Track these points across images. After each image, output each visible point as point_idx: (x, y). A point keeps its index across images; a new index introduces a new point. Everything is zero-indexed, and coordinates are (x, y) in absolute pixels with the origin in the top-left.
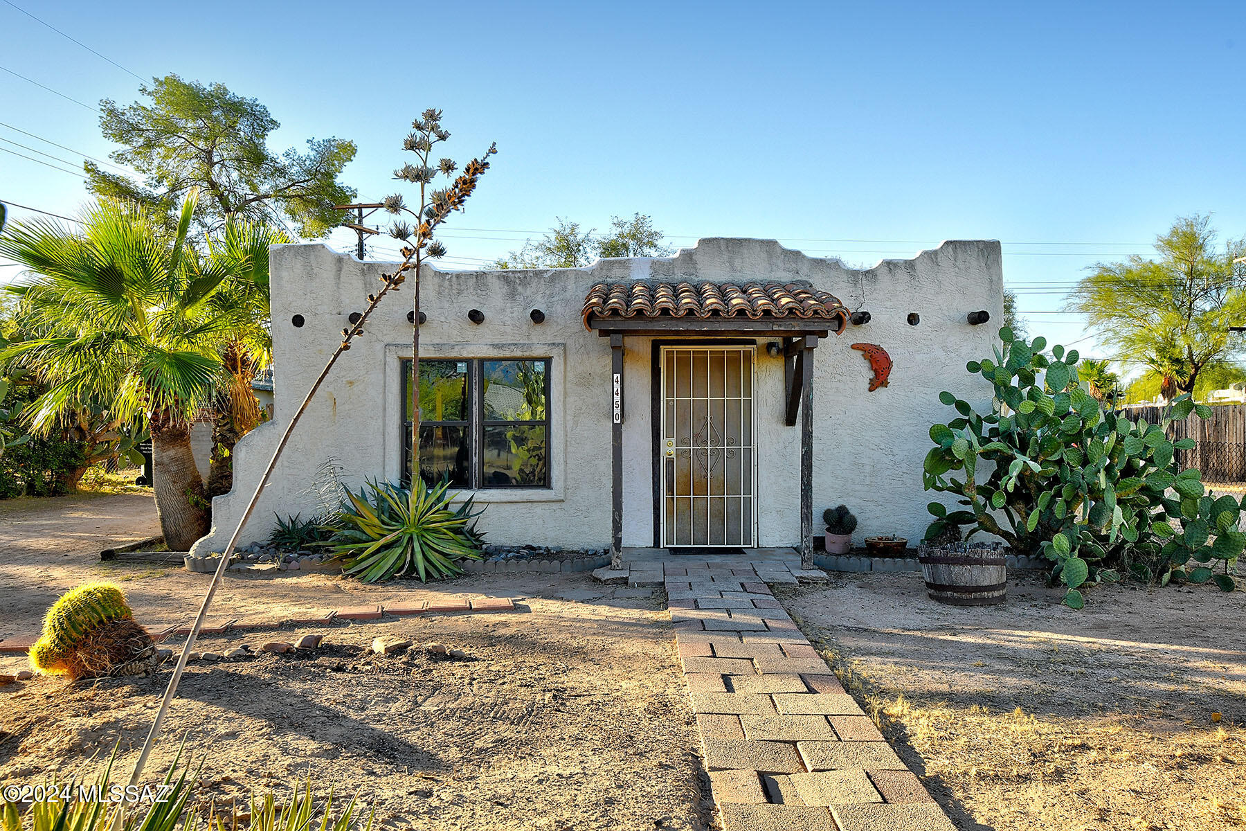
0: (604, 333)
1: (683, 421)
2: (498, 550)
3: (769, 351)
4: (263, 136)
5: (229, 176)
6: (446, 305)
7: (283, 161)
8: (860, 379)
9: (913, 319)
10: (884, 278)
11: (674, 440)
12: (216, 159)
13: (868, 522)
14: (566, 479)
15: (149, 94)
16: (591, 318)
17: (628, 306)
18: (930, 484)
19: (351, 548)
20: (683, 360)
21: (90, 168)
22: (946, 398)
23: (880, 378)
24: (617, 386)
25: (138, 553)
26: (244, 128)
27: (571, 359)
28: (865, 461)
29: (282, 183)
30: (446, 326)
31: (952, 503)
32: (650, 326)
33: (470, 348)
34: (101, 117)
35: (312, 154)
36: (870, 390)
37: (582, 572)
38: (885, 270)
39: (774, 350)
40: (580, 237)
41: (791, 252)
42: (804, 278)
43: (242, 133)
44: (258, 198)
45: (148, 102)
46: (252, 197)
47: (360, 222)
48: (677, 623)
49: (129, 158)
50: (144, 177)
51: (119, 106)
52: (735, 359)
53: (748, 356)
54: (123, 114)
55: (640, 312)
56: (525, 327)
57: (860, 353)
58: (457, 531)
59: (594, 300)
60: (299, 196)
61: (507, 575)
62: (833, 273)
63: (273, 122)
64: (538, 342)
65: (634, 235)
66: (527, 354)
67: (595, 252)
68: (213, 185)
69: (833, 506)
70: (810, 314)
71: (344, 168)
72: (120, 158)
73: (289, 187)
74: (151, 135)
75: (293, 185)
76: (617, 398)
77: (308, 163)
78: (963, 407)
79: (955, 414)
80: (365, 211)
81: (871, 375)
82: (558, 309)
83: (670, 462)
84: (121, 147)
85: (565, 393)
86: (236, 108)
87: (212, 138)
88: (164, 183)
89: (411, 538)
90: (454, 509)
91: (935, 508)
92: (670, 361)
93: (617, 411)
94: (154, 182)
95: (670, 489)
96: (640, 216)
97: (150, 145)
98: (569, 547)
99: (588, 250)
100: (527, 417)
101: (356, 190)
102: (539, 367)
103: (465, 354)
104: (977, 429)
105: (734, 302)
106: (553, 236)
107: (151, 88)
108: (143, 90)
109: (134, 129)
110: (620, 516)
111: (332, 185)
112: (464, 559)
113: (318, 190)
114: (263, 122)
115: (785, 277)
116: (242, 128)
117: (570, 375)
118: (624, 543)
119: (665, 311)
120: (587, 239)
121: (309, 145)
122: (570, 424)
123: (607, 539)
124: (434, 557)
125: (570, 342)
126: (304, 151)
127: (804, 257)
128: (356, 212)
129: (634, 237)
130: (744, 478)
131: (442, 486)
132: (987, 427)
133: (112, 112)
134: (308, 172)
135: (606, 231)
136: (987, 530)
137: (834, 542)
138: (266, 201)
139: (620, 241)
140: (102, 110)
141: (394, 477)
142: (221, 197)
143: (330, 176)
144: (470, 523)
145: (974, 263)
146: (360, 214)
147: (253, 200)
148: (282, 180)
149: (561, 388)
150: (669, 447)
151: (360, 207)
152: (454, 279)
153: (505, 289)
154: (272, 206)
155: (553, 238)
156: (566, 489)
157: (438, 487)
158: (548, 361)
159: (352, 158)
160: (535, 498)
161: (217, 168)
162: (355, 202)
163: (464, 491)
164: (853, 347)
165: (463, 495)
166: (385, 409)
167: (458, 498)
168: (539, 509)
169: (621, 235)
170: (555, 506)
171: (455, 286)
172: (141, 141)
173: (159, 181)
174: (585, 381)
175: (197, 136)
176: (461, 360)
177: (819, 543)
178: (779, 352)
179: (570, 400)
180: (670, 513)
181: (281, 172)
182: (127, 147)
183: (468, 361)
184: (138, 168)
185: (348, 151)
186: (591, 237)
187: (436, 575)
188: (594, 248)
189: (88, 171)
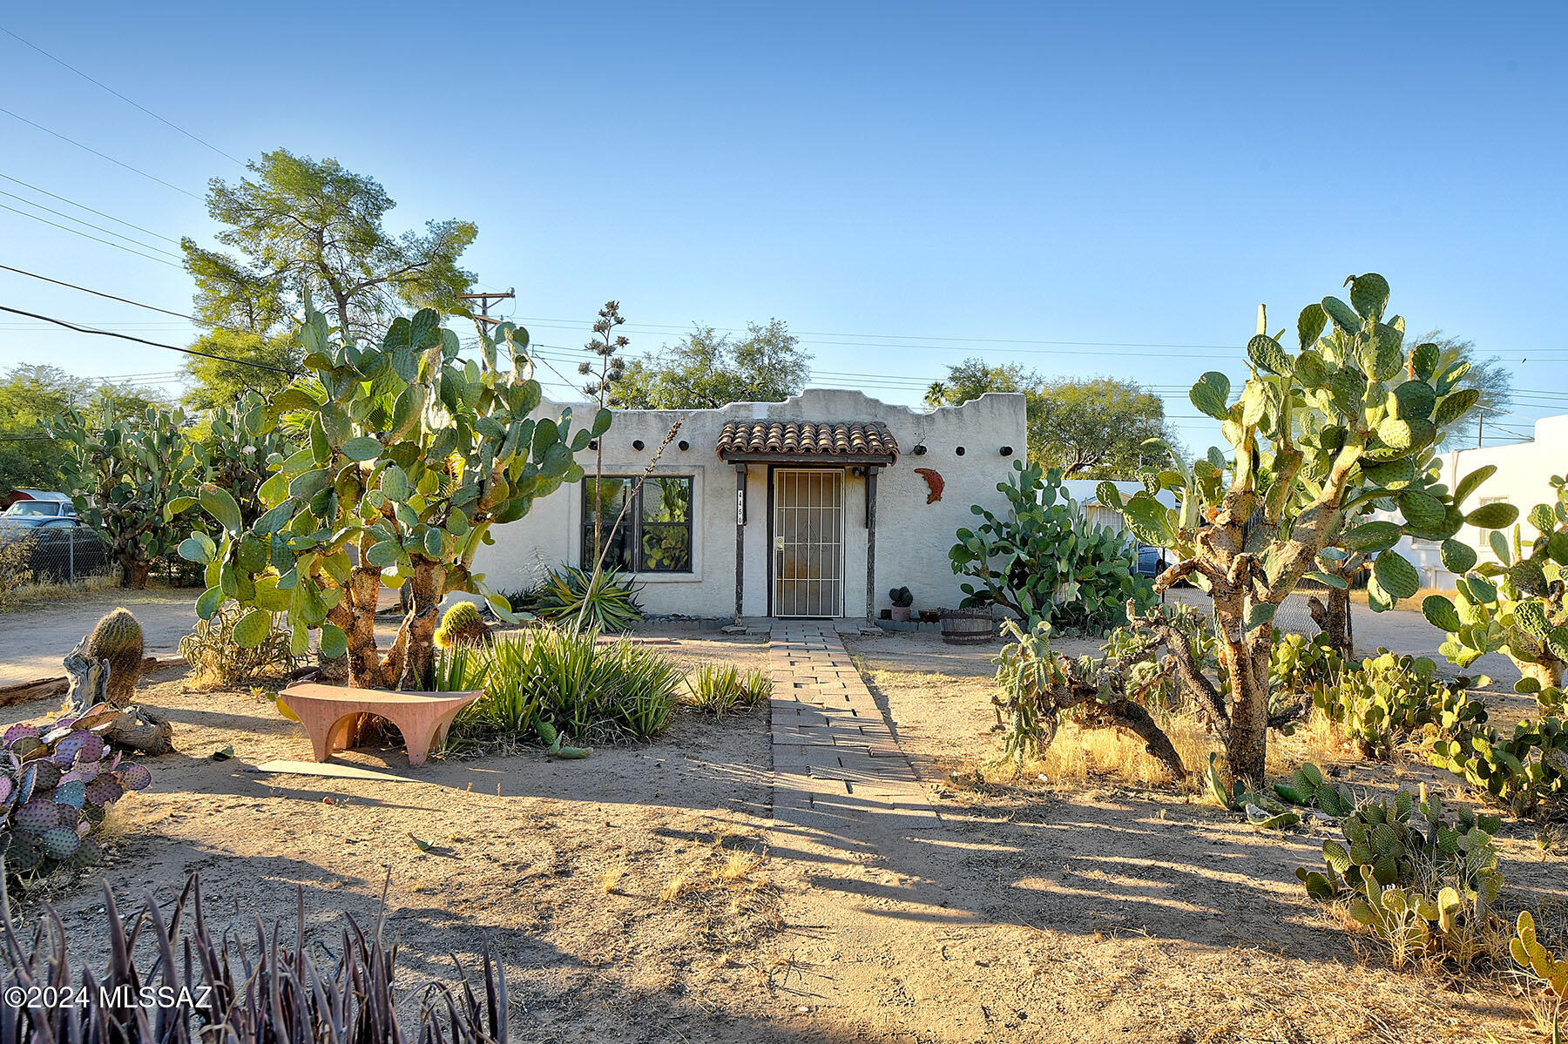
0: (731, 462)
1: (790, 524)
2: (653, 617)
3: (854, 473)
4: (377, 216)
5: (339, 258)
6: (616, 436)
7: (399, 243)
8: (921, 495)
9: (960, 451)
10: (940, 421)
11: (783, 538)
12: (327, 240)
13: (926, 600)
14: (703, 566)
15: (258, 170)
16: (722, 452)
17: (748, 444)
18: (956, 570)
19: (554, 610)
20: (790, 479)
21: (188, 245)
22: (976, 510)
23: (935, 496)
24: (741, 499)
25: (388, 615)
26: (356, 207)
27: (708, 476)
28: (924, 555)
29: (397, 265)
30: (615, 451)
31: (978, 585)
32: (763, 459)
33: (633, 468)
34: (209, 196)
35: (431, 237)
36: (928, 503)
37: (715, 629)
38: (941, 415)
39: (857, 473)
40: (715, 342)
41: (871, 400)
42: (881, 420)
43: (354, 212)
44: (371, 283)
45: (255, 178)
46: (364, 281)
47: (484, 312)
48: (771, 647)
49: (237, 238)
50: (250, 258)
51: (229, 186)
52: (829, 479)
53: (838, 477)
54: (233, 194)
55: (756, 449)
56: (674, 454)
57: (920, 476)
58: (625, 602)
59: (725, 440)
60: (415, 280)
61: (662, 631)
62: (902, 416)
63: (389, 202)
64: (683, 464)
65: (769, 341)
66: (676, 473)
67: (730, 356)
68: (324, 268)
69: (899, 587)
70: (872, 451)
71: (464, 252)
72: (226, 238)
73: (405, 270)
74: (261, 214)
75: (409, 268)
76: (741, 507)
77: (426, 246)
78: (988, 516)
79: (983, 520)
80: (490, 301)
81: (929, 492)
82: (699, 440)
83: (780, 554)
84: (229, 227)
85: (704, 502)
86: (349, 186)
87: (322, 217)
88: (271, 264)
89: (593, 604)
90: (622, 586)
91: (966, 588)
92: (781, 480)
93: (741, 516)
94: (260, 263)
95: (780, 574)
96: (776, 321)
97: (260, 225)
98: (704, 616)
99: (724, 353)
100: (667, 519)
101: (477, 275)
102: (685, 483)
103: (630, 473)
104: (999, 532)
105: (821, 442)
106: (689, 340)
107: (258, 165)
108: (251, 166)
109: (244, 209)
110: (742, 590)
111: (451, 269)
112: (630, 620)
113: (437, 273)
114: (377, 202)
115: (866, 418)
116: (355, 206)
117: (707, 489)
118: (744, 613)
119: (774, 448)
120: (722, 343)
121: (428, 227)
122: (707, 525)
123: (733, 610)
124: (609, 618)
125: (707, 465)
126: (423, 233)
127: (881, 404)
128: (480, 301)
129: (769, 342)
130: (834, 566)
131: (614, 569)
132: (1005, 530)
133: (222, 192)
134: (426, 255)
135: (742, 336)
136: (999, 603)
137: (897, 613)
138: (379, 284)
139: (756, 346)
140: (211, 189)
141: (575, 562)
142: (333, 282)
143: (448, 259)
144: (632, 597)
145: (1006, 411)
146: (485, 304)
147: (366, 284)
148: (397, 263)
149: (700, 498)
150: (779, 543)
151: (485, 297)
152: (622, 417)
153: (660, 425)
154: (385, 289)
155: (689, 343)
156: (703, 573)
157: (610, 570)
158: (691, 478)
159: (473, 240)
160: (680, 580)
161: (326, 249)
162: (476, 289)
163: (627, 574)
164: (915, 471)
165: (628, 577)
166: (569, 513)
167: (623, 579)
168: (683, 588)
169: (758, 340)
170: (695, 585)
171: (623, 422)
172: (250, 221)
173: (266, 263)
174: (718, 493)
175: (308, 215)
176: (626, 477)
177: (886, 614)
178: (861, 473)
179: (706, 507)
180: (779, 591)
181: (397, 254)
182: (235, 227)
183: (632, 478)
184: (245, 249)
185: (468, 233)
186: (726, 341)
187: (612, 629)
188: (731, 352)
189: (185, 247)
